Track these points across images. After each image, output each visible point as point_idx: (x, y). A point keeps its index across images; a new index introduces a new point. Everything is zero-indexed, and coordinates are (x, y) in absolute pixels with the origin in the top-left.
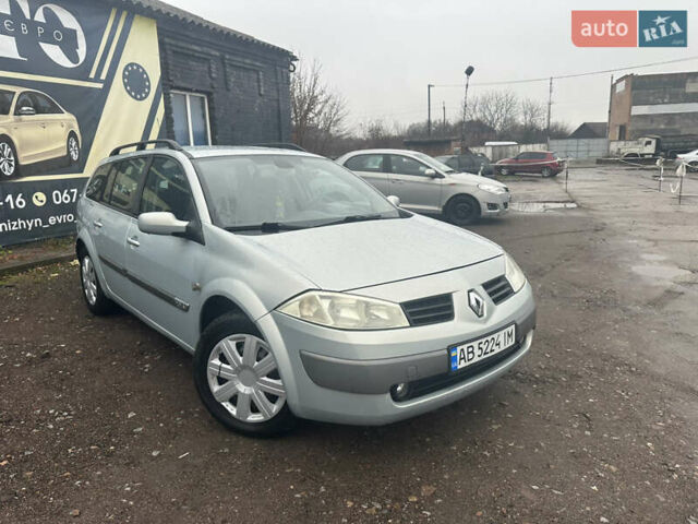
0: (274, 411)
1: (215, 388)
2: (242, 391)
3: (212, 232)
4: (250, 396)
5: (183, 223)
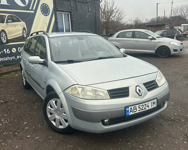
0: (67, 125)
1: (49, 116)
2: (57, 117)
3: (50, 62)
4: (59, 120)
5: (43, 60)
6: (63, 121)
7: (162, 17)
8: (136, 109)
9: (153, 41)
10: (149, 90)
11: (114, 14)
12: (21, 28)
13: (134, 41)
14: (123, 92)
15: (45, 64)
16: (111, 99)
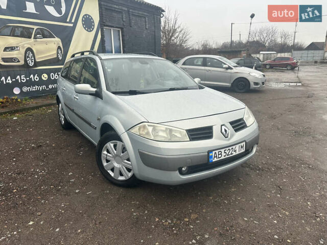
0: (129, 176)
1: (105, 164)
2: (116, 166)
3: (106, 94)
4: (119, 168)
5: (95, 90)
6: (124, 171)
7: (236, 42)
8: (221, 154)
9: (229, 71)
10: (236, 131)
11: (177, 34)
12: (56, 47)
13: (205, 70)
14: (204, 133)
15: (98, 95)
16: (190, 141)
